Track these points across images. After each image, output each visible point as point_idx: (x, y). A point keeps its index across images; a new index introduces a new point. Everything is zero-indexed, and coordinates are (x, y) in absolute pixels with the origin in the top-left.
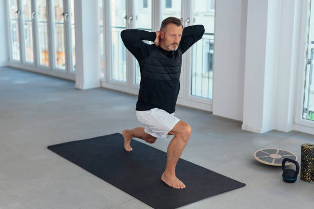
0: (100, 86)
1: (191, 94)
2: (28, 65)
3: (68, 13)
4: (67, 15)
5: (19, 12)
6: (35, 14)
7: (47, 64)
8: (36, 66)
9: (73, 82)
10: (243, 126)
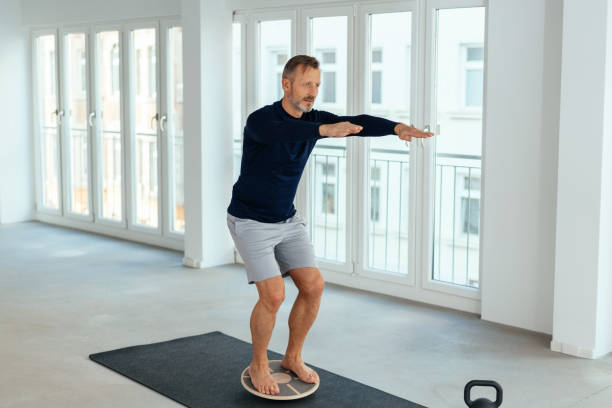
0: (233, 261)
1: (433, 278)
3: (166, 115)
4: (164, 118)
5: (62, 113)
6: (95, 116)
8: (94, 221)
9: (181, 253)
10: (553, 343)
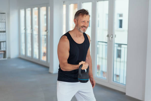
1: (113, 80)
2: (28, 57)
7: (37, 57)
